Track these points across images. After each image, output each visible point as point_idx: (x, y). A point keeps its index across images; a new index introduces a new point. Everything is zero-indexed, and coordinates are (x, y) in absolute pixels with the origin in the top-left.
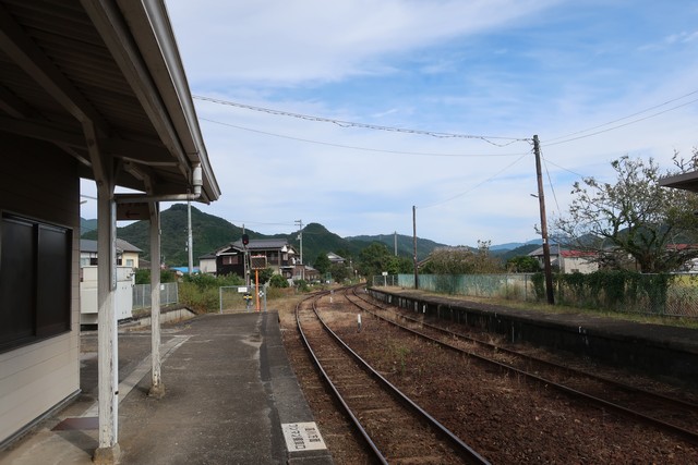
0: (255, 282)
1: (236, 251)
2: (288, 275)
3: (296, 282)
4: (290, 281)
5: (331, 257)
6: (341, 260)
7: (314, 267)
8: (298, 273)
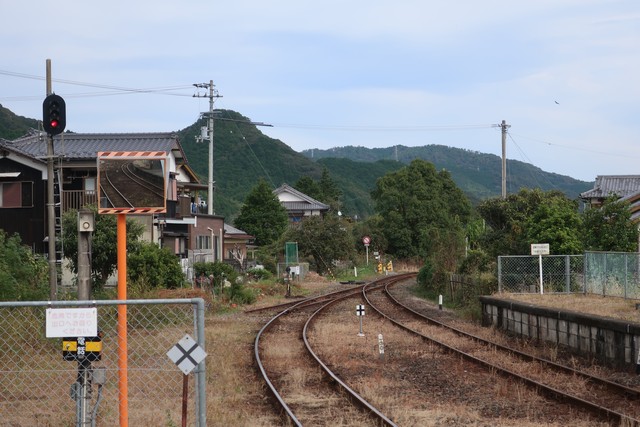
0: (75, 268)
1: (15, 166)
2: (178, 246)
3: (201, 270)
4: (185, 265)
5: (287, 198)
6: (314, 207)
7: (238, 224)
8: (204, 242)
